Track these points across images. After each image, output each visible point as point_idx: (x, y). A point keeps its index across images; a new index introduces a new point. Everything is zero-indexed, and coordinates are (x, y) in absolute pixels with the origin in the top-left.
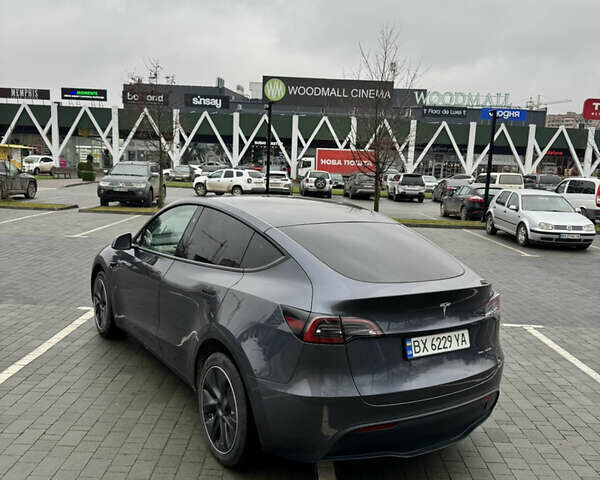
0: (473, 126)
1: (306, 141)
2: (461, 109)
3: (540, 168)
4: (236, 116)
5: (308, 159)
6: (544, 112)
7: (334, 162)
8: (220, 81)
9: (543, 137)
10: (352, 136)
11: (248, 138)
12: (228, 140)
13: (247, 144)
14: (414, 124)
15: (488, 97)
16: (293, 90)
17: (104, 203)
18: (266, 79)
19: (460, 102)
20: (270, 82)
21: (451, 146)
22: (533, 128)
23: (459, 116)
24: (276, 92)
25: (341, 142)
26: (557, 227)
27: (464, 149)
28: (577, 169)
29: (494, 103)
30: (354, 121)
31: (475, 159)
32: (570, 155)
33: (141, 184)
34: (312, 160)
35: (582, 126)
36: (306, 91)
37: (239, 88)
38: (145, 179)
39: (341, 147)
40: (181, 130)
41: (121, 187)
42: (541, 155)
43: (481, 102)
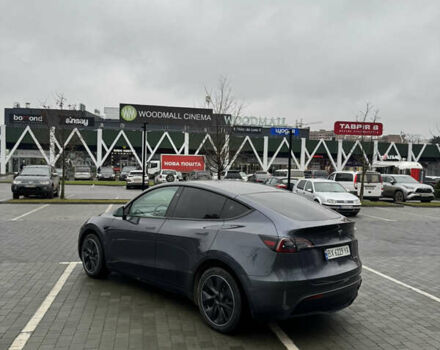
0: (266, 139)
1: (153, 149)
2: (258, 128)
3: (310, 166)
4: (100, 132)
5: (155, 162)
6: (308, 130)
7: (174, 164)
8: (82, 106)
9: (311, 145)
10: (186, 145)
11: (109, 148)
12: (94, 149)
13: (108, 151)
14: (227, 137)
15: (272, 120)
16: (143, 114)
17: (16, 196)
18: (122, 106)
19: (255, 123)
20: (125, 108)
21: (253, 152)
22: (304, 140)
23: (257, 133)
24: (130, 115)
25: (178, 150)
26: (339, 202)
27: (261, 154)
28: (332, 166)
29: (276, 123)
30: (187, 136)
31: (269, 161)
32: (328, 157)
33: (46, 182)
34: (158, 162)
35: (334, 139)
36: (152, 114)
37: (96, 111)
38: (48, 178)
39: (178, 153)
40: (57, 142)
41: (31, 184)
42: (310, 158)
43: (268, 124)
